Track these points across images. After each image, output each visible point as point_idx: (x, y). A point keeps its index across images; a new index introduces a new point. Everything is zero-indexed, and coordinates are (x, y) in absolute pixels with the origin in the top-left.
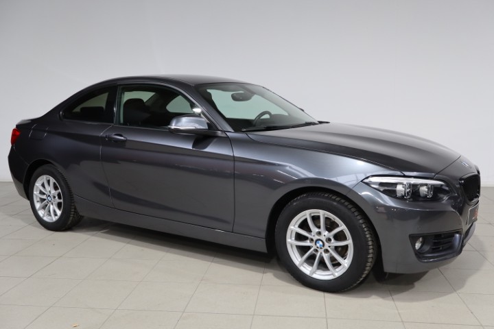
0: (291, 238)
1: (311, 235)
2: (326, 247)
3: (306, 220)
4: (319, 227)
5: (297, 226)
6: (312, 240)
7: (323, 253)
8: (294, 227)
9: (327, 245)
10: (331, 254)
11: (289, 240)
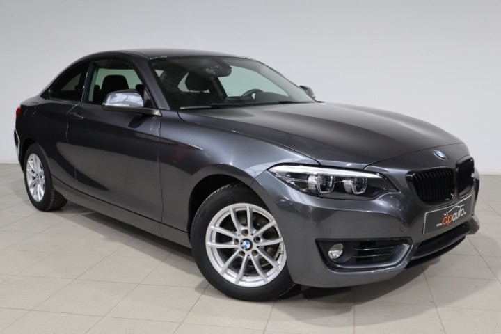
0: (211, 241)
1: (235, 234)
2: (255, 248)
3: (229, 216)
4: (245, 225)
5: (218, 225)
6: (237, 241)
7: (251, 256)
8: (214, 227)
9: (255, 245)
10: (260, 255)
11: (208, 243)
